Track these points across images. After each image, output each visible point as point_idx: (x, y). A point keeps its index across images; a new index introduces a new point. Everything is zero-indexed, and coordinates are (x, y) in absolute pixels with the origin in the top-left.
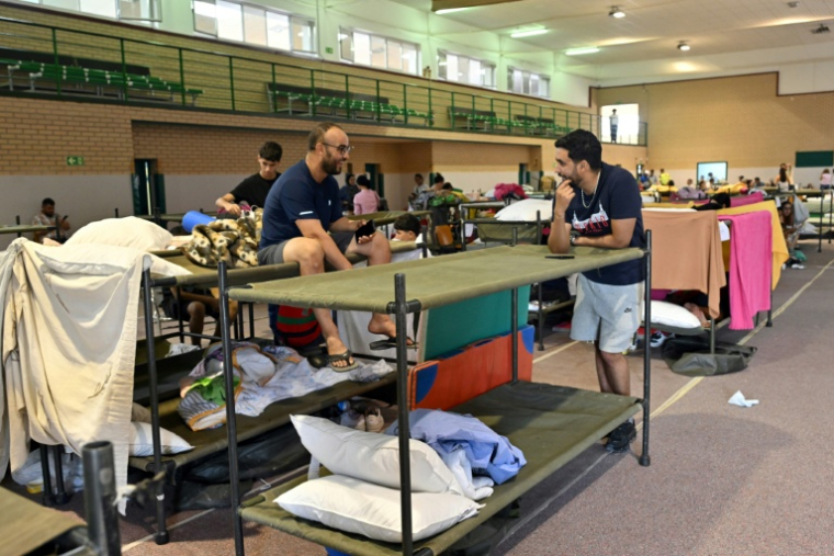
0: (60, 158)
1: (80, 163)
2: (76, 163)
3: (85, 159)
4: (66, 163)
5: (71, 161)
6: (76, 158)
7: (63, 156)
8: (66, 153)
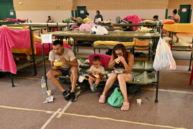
0: (55, 7)
1: (59, 8)
2: (58, 8)
3: (60, 7)
4: (56, 8)
5: (57, 7)
6: (58, 7)
7: (55, 6)
8: (56, 6)
